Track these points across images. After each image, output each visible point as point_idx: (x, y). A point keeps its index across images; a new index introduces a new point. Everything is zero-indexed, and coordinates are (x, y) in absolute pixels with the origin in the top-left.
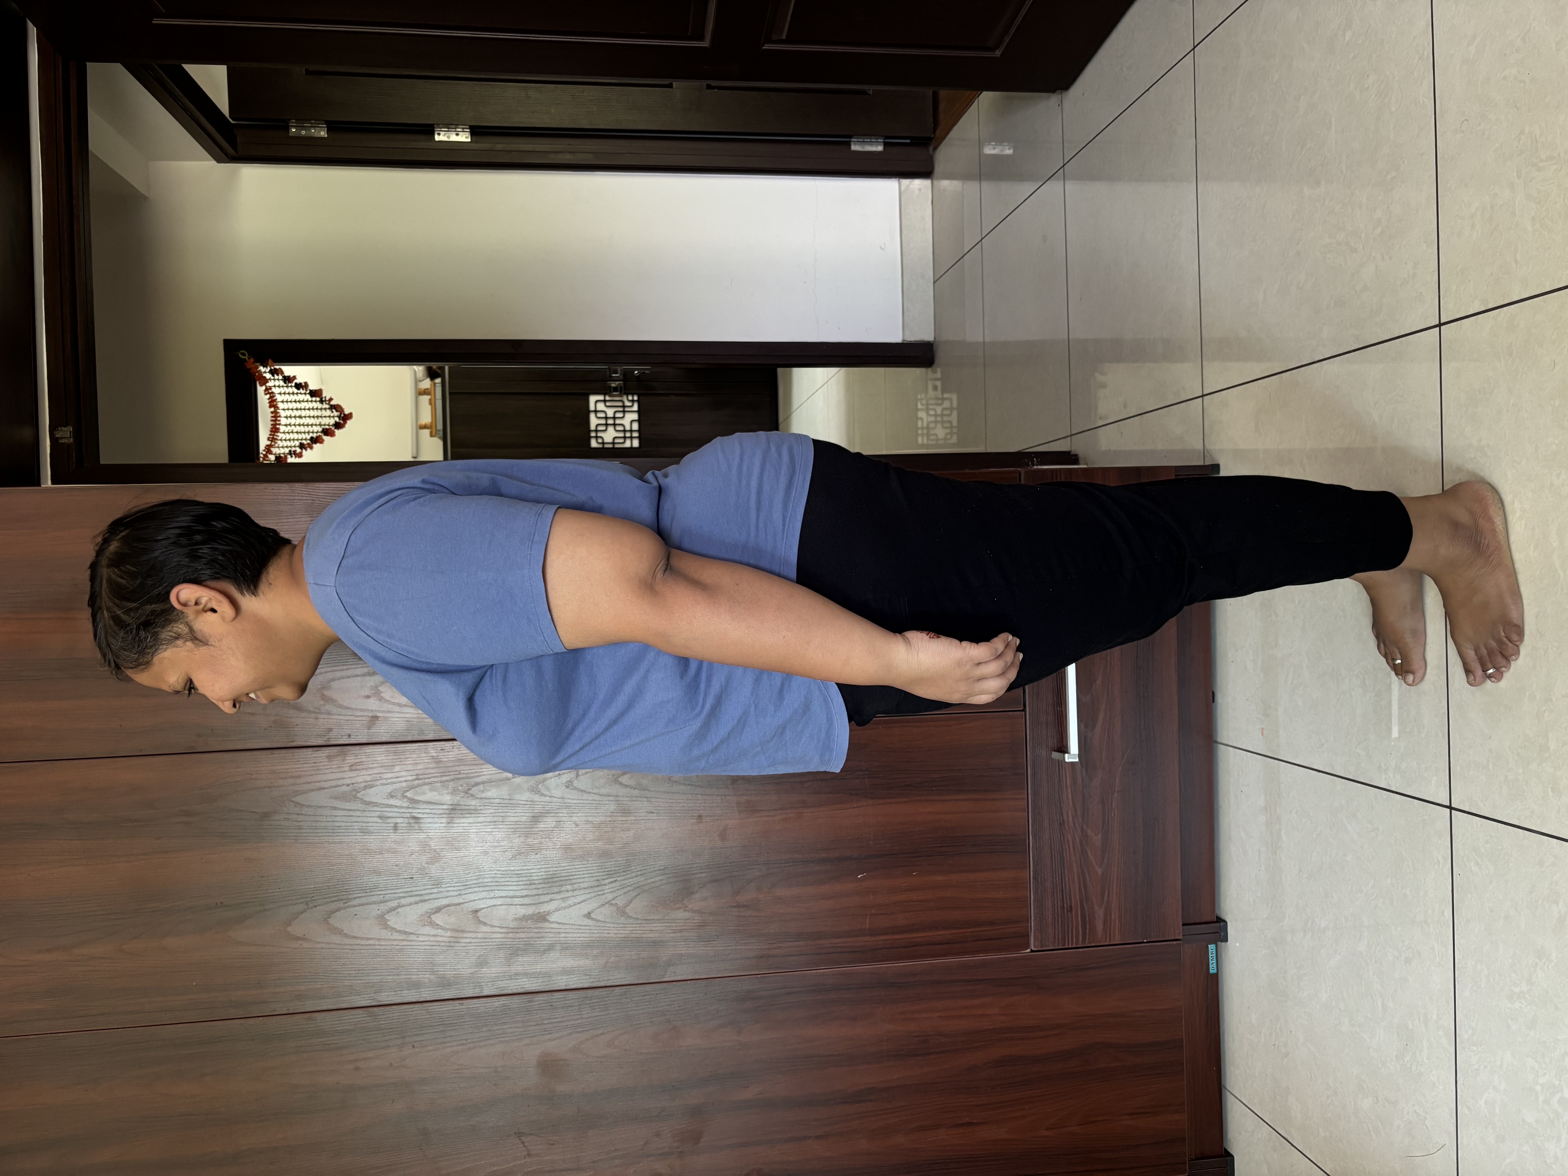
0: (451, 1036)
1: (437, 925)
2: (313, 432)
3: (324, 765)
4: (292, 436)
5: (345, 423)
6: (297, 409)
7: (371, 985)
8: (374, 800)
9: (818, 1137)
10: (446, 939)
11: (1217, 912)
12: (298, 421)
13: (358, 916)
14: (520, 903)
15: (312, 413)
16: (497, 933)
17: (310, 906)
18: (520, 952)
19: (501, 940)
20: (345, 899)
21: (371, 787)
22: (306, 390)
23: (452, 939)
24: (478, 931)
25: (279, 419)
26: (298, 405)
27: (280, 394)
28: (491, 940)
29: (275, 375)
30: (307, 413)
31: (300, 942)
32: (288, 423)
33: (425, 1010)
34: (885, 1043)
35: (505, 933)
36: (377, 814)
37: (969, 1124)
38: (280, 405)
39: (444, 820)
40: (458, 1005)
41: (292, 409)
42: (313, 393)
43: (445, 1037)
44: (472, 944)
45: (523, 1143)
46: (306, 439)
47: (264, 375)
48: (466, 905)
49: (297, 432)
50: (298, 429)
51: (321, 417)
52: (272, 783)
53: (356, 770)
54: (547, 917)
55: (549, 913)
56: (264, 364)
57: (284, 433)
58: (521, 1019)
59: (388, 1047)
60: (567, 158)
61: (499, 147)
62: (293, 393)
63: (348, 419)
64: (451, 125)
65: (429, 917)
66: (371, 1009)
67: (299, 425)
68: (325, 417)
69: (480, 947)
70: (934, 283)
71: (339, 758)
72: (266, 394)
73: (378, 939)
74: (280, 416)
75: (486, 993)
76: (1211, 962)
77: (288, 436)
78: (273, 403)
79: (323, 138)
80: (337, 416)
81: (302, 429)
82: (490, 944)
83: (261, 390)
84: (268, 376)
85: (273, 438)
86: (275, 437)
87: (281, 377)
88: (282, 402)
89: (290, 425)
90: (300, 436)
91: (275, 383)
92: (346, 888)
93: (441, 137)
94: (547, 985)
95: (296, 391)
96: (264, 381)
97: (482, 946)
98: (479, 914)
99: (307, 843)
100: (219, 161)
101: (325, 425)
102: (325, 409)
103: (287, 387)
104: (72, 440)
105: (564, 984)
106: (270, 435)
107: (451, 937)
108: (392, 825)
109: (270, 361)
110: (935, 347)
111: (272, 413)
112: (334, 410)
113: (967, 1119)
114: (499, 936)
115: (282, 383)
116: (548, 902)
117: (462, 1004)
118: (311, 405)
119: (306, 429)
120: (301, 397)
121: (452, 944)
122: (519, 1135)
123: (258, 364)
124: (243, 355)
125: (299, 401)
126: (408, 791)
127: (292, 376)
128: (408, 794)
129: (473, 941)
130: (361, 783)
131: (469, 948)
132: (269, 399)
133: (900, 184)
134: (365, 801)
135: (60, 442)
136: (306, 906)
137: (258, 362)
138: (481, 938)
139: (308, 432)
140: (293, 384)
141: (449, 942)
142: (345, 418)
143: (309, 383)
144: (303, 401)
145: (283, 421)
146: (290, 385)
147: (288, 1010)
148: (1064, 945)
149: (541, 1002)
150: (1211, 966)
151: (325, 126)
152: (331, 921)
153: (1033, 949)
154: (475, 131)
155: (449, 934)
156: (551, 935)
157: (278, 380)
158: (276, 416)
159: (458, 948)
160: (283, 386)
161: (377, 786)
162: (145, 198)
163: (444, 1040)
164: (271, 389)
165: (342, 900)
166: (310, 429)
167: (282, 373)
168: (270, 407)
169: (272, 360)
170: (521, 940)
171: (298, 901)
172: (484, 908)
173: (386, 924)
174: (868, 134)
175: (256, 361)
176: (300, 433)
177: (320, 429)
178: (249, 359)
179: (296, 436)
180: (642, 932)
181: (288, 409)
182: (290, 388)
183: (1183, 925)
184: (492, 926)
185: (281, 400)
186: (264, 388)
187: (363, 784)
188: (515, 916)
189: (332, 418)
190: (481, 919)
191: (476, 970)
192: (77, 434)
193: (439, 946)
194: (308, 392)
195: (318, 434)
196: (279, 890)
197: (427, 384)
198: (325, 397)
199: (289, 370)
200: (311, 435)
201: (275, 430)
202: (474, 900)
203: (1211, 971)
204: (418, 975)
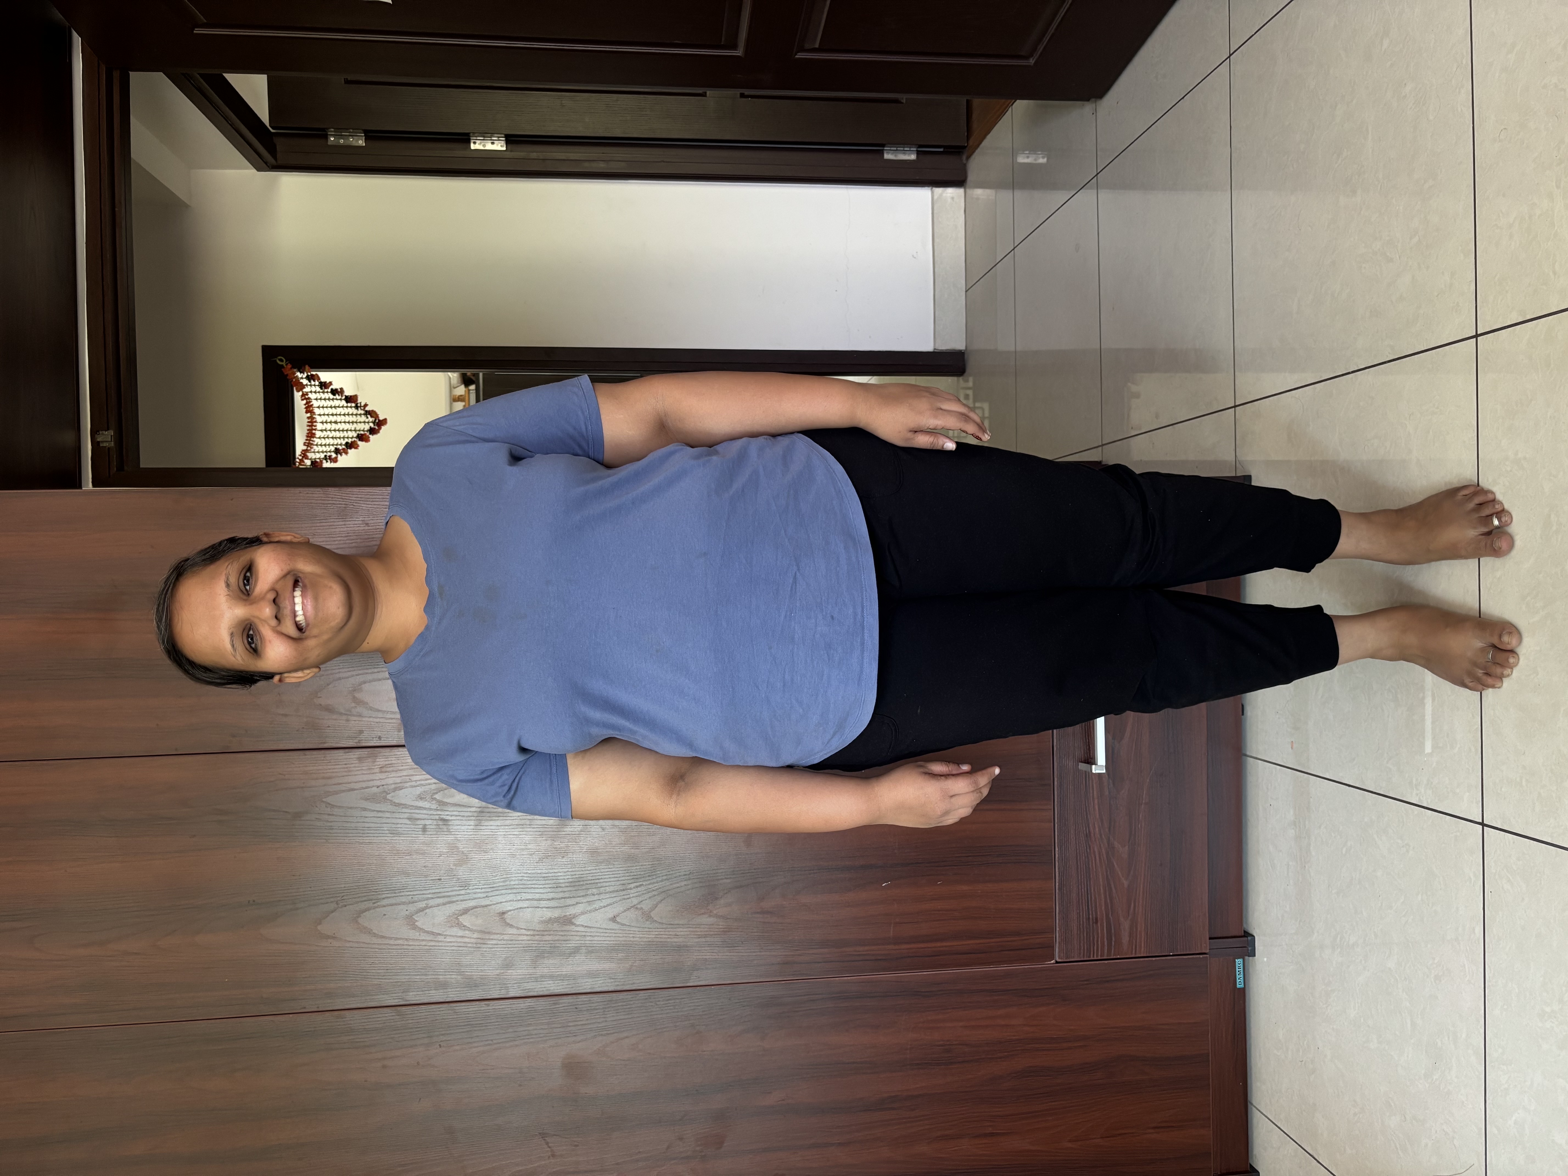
0: (478, 1036)
1: (464, 926)
2: (348, 438)
3: (355, 767)
4: (327, 441)
5: (380, 428)
6: (332, 415)
7: (399, 984)
8: (403, 802)
9: (840, 1144)
10: (473, 940)
11: (1245, 926)
12: (334, 426)
13: (386, 916)
14: (547, 906)
15: (347, 419)
16: (524, 935)
17: (340, 906)
18: (546, 955)
19: (528, 942)
20: (375, 900)
21: (401, 789)
22: (342, 396)
23: (479, 941)
24: (505, 933)
25: (315, 424)
26: (334, 411)
27: (316, 399)
28: (517, 942)
29: (312, 381)
30: (343, 418)
31: (330, 941)
32: (324, 428)
33: (452, 1010)
34: (908, 1051)
35: (532, 935)
36: (406, 816)
37: (992, 1135)
38: (317, 411)
39: (472, 823)
40: (484, 1006)
41: (328, 415)
42: (349, 399)
43: (472, 1038)
44: (499, 946)
45: (547, 1143)
46: (341, 445)
47: (301, 381)
48: (493, 907)
49: (332, 438)
50: (334, 434)
51: (356, 422)
52: (304, 783)
53: (386, 772)
54: (573, 920)
55: (575, 916)
56: (301, 370)
57: (320, 438)
58: (546, 1021)
59: (416, 1045)
60: (601, 167)
61: (534, 155)
62: (329, 399)
63: (383, 425)
64: (486, 134)
65: (457, 918)
66: (399, 1008)
67: (335, 430)
68: (360, 422)
69: (507, 949)
70: (966, 291)
71: (370, 760)
72: (302, 400)
73: (407, 939)
74: (316, 422)
75: (511, 994)
76: (1238, 977)
77: (323, 442)
78: (309, 408)
79: (360, 147)
80: (372, 422)
81: (337, 434)
82: (516, 946)
83: (297, 395)
84: (305, 382)
85: (309, 443)
86: (311, 442)
87: (317, 383)
88: (319, 407)
89: (326, 430)
90: (335, 442)
91: (311, 389)
92: (376, 888)
93: (477, 145)
94: (572, 987)
95: (332, 396)
96: (301, 387)
97: (509, 948)
98: (506, 916)
99: (338, 843)
100: (259, 169)
101: (359, 431)
102: (360, 415)
103: (323, 392)
104: (112, 444)
105: (589, 987)
106: (306, 440)
107: (478, 938)
108: (421, 826)
109: (307, 367)
110: (966, 356)
111: (308, 418)
112: (369, 416)
113: (990, 1130)
114: (525, 938)
115: (318, 389)
116: (574, 905)
117: (488, 1005)
118: (346, 411)
119: (342, 434)
120: (337, 403)
121: (479, 945)
122: (543, 1135)
123: (295, 370)
124: (281, 361)
125: (335, 407)
126: (437, 793)
127: (328, 382)
128: (437, 796)
129: (500, 942)
130: (392, 784)
131: (496, 949)
132: (305, 405)
133: (932, 193)
134: (394, 803)
135: (101, 445)
136: (336, 906)
137: (295, 368)
138: (507, 940)
139: (344, 438)
140: (329, 390)
141: (476, 943)
142: (380, 423)
143: (345, 389)
144: (339, 407)
145: (319, 426)
146: (326, 390)
147: (318, 1007)
148: (1090, 957)
149: (566, 1005)
150: (1238, 981)
151: (363, 135)
152: (360, 920)
153: (1058, 960)
154: (510, 140)
155: (475, 936)
156: (578, 938)
157: (315, 385)
158: (312, 422)
159: (485, 949)
160: (319, 392)
161: (406, 787)
162: (187, 206)
163: (470, 1040)
164: (307, 395)
165: (371, 900)
166: (345, 434)
167: (319, 379)
168: (307, 412)
169: (309, 366)
170: (547, 942)
171: (329, 900)
172: (510, 911)
173: (414, 924)
174: (901, 143)
175: (293, 367)
176: (336, 438)
177: (355, 435)
178: (286, 365)
179: (331, 441)
180: (666, 936)
181: (324, 415)
182: (326, 394)
183: (1210, 938)
184: (518, 928)
185: (318, 406)
186: (301, 393)
187: (393, 786)
188: (541, 919)
189: (366, 424)
190: (508, 921)
191: (502, 971)
192: (119, 438)
193: (466, 947)
194: (344, 397)
195: (353, 439)
196: (310, 889)
197: (461, 390)
198: (360, 403)
199: (325, 376)
200: (346, 440)
201: (311, 435)
202: (501, 903)
203: (1238, 986)
204: (446, 975)
